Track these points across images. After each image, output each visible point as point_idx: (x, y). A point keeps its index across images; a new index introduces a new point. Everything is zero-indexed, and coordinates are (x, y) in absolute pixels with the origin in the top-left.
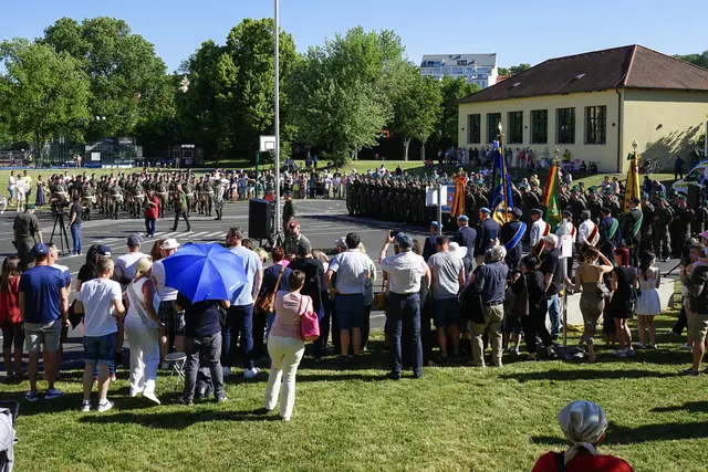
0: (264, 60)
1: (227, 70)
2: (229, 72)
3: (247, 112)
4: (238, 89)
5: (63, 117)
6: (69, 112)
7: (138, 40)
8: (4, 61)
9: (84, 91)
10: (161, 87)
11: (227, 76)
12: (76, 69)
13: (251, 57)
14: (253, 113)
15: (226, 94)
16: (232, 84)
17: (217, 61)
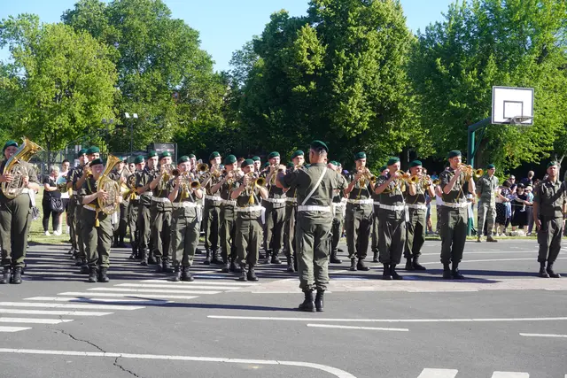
0: (362, 36)
1: (308, 50)
2: (311, 54)
3: (336, 109)
4: (324, 77)
5: (79, 119)
6: (88, 113)
7: (177, 24)
8: (8, 45)
9: (108, 86)
10: (206, 87)
11: (309, 58)
12: (99, 57)
13: (344, 31)
14: (345, 111)
15: (306, 85)
16: (316, 70)
17: (295, 38)
